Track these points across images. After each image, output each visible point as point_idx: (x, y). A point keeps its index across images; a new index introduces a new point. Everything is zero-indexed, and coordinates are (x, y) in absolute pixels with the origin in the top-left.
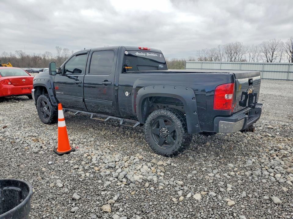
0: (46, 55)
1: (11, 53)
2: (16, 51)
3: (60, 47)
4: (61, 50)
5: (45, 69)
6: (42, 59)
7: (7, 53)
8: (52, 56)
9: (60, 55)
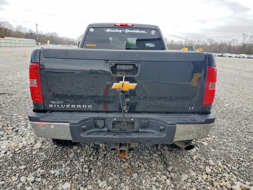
0: (232, 42)
1: (203, 41)
2: (207, 40)
3: (246, 34)
4: (247, 37)
5: (225, 55)
6: (228, 45)
7: (200, 41)
8: (237, 42)
9: (245, 41)
